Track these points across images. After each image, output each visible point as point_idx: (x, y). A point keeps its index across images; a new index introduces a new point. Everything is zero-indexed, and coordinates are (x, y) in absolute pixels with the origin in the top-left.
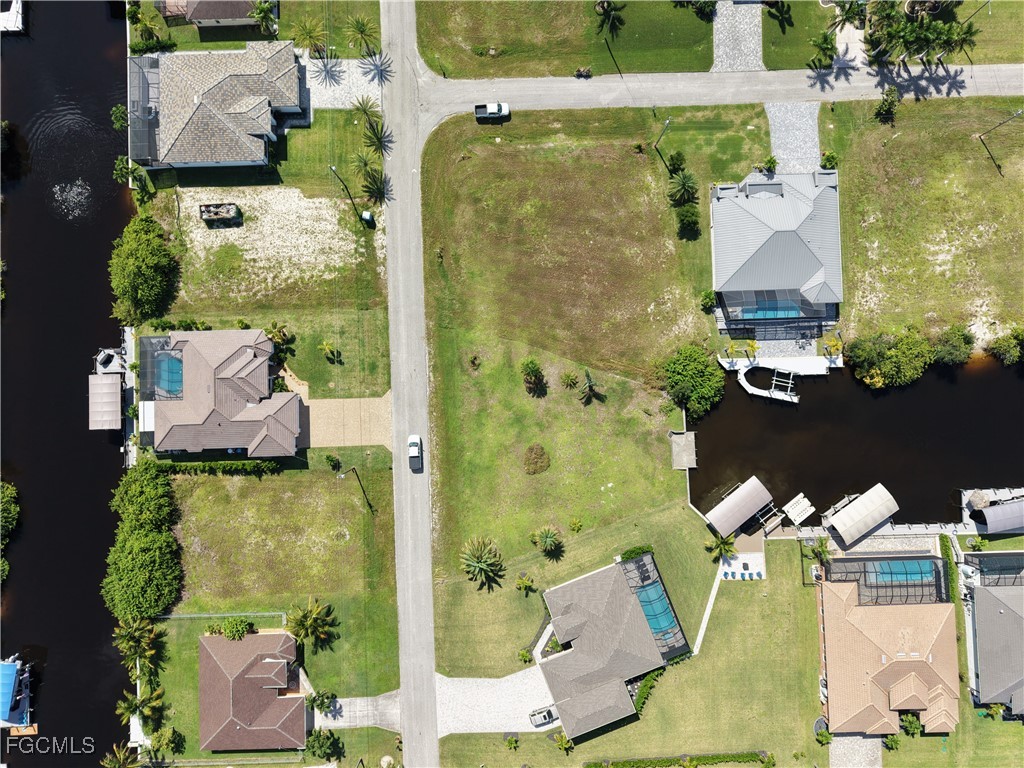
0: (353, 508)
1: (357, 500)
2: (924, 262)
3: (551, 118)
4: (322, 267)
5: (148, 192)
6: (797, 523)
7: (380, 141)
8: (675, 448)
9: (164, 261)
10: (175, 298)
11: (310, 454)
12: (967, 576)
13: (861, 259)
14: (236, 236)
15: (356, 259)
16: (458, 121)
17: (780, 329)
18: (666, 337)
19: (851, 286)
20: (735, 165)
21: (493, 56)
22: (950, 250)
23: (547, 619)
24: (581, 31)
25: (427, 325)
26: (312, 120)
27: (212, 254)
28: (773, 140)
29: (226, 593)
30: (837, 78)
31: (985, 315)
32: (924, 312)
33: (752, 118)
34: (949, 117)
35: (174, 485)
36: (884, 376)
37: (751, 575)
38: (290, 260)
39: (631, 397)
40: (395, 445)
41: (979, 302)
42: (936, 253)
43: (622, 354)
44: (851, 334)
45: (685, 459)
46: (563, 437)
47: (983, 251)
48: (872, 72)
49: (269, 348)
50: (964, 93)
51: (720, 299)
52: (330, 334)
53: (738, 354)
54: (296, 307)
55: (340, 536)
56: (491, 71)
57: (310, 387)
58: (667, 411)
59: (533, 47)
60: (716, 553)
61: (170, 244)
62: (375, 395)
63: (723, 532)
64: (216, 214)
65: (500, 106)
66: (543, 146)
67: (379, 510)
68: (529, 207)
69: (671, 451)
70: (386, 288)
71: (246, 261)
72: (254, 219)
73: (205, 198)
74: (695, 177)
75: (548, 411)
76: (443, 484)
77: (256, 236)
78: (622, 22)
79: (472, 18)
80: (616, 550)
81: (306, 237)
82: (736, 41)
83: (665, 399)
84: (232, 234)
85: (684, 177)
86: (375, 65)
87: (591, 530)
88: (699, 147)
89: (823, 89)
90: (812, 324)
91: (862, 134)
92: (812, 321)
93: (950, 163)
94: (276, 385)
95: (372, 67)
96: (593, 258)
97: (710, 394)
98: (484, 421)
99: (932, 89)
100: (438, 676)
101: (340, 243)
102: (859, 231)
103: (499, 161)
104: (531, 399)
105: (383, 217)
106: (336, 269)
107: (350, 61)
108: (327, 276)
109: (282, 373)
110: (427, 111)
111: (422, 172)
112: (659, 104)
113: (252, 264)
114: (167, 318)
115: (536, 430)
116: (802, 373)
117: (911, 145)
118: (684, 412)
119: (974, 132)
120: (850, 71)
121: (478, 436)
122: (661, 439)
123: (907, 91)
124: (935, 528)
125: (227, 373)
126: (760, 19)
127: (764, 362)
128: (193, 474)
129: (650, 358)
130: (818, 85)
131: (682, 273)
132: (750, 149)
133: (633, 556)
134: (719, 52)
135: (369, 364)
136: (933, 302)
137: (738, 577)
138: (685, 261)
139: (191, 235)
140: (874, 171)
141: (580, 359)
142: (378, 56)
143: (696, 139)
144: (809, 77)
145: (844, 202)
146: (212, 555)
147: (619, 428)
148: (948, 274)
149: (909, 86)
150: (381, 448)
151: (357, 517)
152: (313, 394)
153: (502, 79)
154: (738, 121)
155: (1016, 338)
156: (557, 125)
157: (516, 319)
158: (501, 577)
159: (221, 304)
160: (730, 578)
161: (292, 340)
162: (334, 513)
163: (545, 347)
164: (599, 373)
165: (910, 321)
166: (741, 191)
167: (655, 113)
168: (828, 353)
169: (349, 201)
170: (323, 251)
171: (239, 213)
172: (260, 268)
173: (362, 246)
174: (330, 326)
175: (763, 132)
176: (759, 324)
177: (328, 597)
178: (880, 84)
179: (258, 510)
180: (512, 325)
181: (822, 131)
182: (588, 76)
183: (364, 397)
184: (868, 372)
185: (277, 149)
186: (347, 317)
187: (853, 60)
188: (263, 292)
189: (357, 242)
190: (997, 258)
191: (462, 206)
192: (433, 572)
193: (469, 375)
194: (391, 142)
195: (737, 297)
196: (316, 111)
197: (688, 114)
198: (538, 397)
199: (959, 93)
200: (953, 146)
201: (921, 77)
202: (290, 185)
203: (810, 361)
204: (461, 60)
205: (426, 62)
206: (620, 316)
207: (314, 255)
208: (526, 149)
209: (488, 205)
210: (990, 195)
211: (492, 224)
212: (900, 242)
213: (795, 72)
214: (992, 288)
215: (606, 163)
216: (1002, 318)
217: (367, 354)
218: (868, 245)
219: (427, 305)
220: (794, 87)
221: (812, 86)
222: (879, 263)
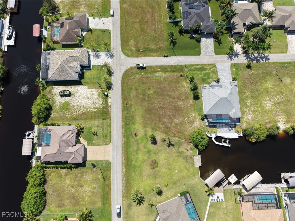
0: (99, 179)
1: (100, 177)
2: (263, 106)
3: (157, 68)
4: (93, 108)
5: (45, 87)
6: (232, 184)
7: (110, 73)
8: (195, 161)
9: (48, 106)
10: (50, 117)
11: (86, 162)
12: (285, 200)
13: (245, 105)
14: (68, 99)
15: (102, 105)
16: (132, 68)
17: (224, 125)
18: (191, 127)
19: (243, 113)
20: (208, 80)
21: (141, 52)
22: (270, 103)
23: (158, 214)
24: (165, 45)
25: (122, 124)
26: (91, 68)
27: (61, 104)
28: (218, 73)
29: (59, 206)
30: (235, 57)
31: (282, 121)
32: (264, 120)
33: (212, 67)
34: (266, 67)
35: (45, 172)
36: (255, 139)
37: (219, 200)
38: (83, 106)
39: (182, 145)
40: (112, 160)
41: (280, 117)
42: (266, 104)
43: (179, 132)
44: (244, 126)
45: (198, 164)
46: (162, 157)
47: (279, 103)
48: (244, 55)
49: (76, 131)
50: (270, 61)
51: (206, 117)
52: (94, 127)
53: (212, 132)
54: (85, 119)
55: (95, 188)
56: (141, 55)
57: (87, 142)
58: (192, 149)
59: (152, 49)
60: (208, 193)
61: (50, 101)
62: (106, 144)
63: (210, 186)
64: (63, 93)
65: (143, 64)
66: (155, 75)
67: (107, 180)
68: (151, 91)
69: (194, 161)
70: (111, 113)
71: (71, 106)
72: (74, 95)
73: (61, 89)
74: (197, 83)
75: (157, 149)
76: (126, 172)
77: (74, 99)
78: (176, 43)
79: (136, 42)
80: (178, 192)
81: (88, 100)
82: (207, 48)
83: (191, 146)
84: (67, 99)
85: (194, 83)
86: (109, 54)
87: (171, 186)
88: (198, 75)
89: (231, 60)
90: (233, 124)
91: (243, 72)
92: (233, 123)
93: (268, 79)
94: (78, 142)
95: (108, 54)
96: (169, 105)
97: (204, 144)
98: (138, 152)
99: (261, 60)
101: (98, 101)
102: (244, 98)
103: (143, 79)
104: (152, 145)
105: (110, 94)
106: (97, 108)
107: (103, 53)
108: (94, 110)
109: (79, 138)
110: (123, 66)
111: (122, 82)
112: (187, 64)
113: (73, 107)
114: (47, 122)
115: (154, 155)
116: (231, 138)
117: (256, 75)
118: (197, 149)
119: (274, 71)
120: (238, 55)
121: (137, 157)
122: (191, 158)
123: (254, 60)
124: (274, 185)
125: (64, 138)
126: (213, 42)
127: (220, 135)
128: (51, 169)
129: (187, 133)
130: (230, 59)
131: (195, 109)
132: (212, 76)
133: (184, 194)
134: (202, 51)
135: (105, 135)
136: (267, 118)
137: (216, 201)
138: (195, 106)
139: (56, 99)
140: (247, 81)
141: (166, 134)
142: (110, 52)
143: (197, 73)
144: (227, 57)
145: (239, 90)
146: (56, 194)
147: (178, 154)
148: (270, 110)
150: (108, 161)
151: (100, 182)
152: (88, 145)
153: (144, 58)
154: (208, 68)
155: (291, 128)
156: (159, 70)
157: (148, 122)
158: (143, 201)
159: (63, 119)
160: (213, 201)
161: (83, 128)
162: (93, 181)
163: (156, 130)
164: (172, 138)
165: (261, 123)
166: (210, 87)
167: (186, 66)
168: (238, 132)
169: (101, 90)
170: (93, 103)
171: (70, 93)
172: (75, 108)
173: (104, 102)
174: (94, 124)
175: (215, 71)
176: (217, 124)
177: (90, 208)
178: (247, 59)
179: (70, 180)
180: (147, 124)
181: (232, 71)
182: (167, 57)
183: (103, 145)
184: (250, 137)
185: (81, 76)
186: (99, 122)
187: (239, 53)
188: (75, 115)
189: (103, 101)
190: (284, 105)
191: (133, 91)
192: (123, 199)
193: (134, 138)
194: (113, 74)
195: (211, 116)
196: (93, 66)
197: (195, 66)
198: (154, 145)
199: (268, 61)
200: (268, 75)
201: (257, 57)
202: (85, 85)
203: (233, 135)
204: (133, 53)
205: (123, 53)
206: (177, 121)
207: (91, 104)
208: (150, 76)
209: (140, 91)
210: (280, 88)
211: (141, 96)
212: (256, 101)
213: (223, 55)
214: (283, 113)
215: (172, 79)
216: (287, 122)
217: (105, 132)
218: (247, 101)
219: (122, 118)
220: (223, 59)
221: (228, 59)
222: (250, 107)
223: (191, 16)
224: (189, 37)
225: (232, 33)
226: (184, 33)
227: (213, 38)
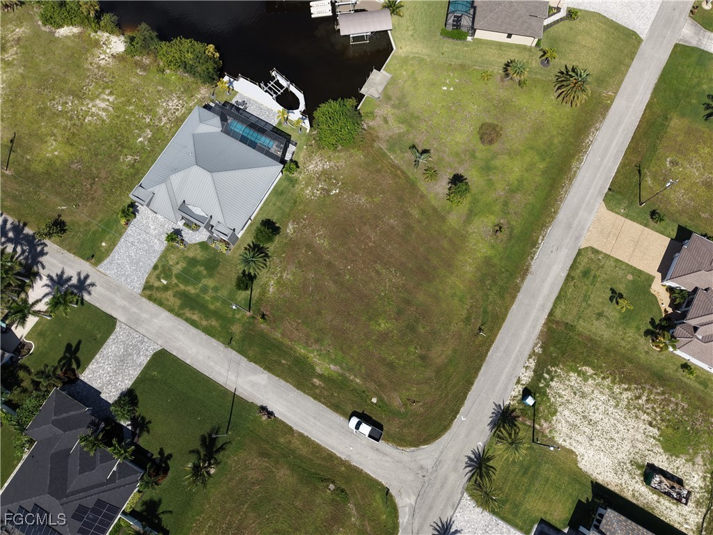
0: (654, 178)
1: (649, 181)
2: (116, 108)
3: (318, 391)
4: (590, 381)
6: (330, 1)
7: (480, 465)
8: (381, 89)
11: (674, 234)
13: (159, 136)
14: (660, 458)
15: (556, 372)
16: (401, 441)
18: (338, 165)
20: (199, 257)
21: (333, 482)
22: (93, 106)
24: (243, 454)
25: (522, 281)
26: (536, 526)
27: (690, 454)
28: (155, 260)
30: (70, 279)
31: (105, 53)
32: (144, 78)
33: (158, 288)
34: (15, 198)
38: (617, 405)
39: (391, 137)
40: (597, 205)
41: (102, 63)
42: (104, 110)
43: (378, 171)
44: (204, 92)
45: (379, 78)
46: (460, 138)
47: (72, 92)
48: (40, 268)
52: (612, 319)
54: (631, 361)
55: (674, 163)
56: (343, 469)
57: (650, 286)
58: (372, 115)
59: (293, 467)
62: (595, 251)
64: (672, 487)
65: (357, 427)
66: (340, 371)
67: (634, 165)
68: (383, 326)
69: (386, 88)
70: (541, 331)
71: (659, 429)
72: (633, 463)
75: (461, 162)
76: (573, 156)
77: (640, 446)
78: (203, 439)
80: (467, 46)
81: (596, 417)
82: (122, 360)
83: (367, 123)
84: (662, 461)
85: (247, 264)
87: (477, 68)
88: (216, 289)
89: (87, 277)
91: (87, 224)
92: (229, 112)
93: (42, 165)
94: (683, 301)
96: (356, 255)
98: (516, 183)
99: (9, 226)
100: (643, 35)
101: (563, 393)
102: (144, 156)
103: (384, 380)
104: (469, 178)
105: (513, 394)
106: (579, 373)
108: (590, 371)
109: (670, 310)
110: (422, 468)
111: (457, 412)
112: (221, 347)
113: (654, 423)
115: (478, 154)
117: (58, 194)
118: (358, 108)
119: (7, 176)
120: (55, 278)
121: (526, 175)
122: (388, 98)
123: (27, 235)
126: (90, 366)
127: (279, 108)
129: (359, 156)
130: (88, 282)
131: (295, 202)
132: (178, 263)
134: (144, 360)
135: (588, 278)
136: (133, 79)
138: (287, 210)
139: (702, 485)
140: (100, 192)
141: (413, 185)
143: (213, 298)
144: (90, 293)
147: (414, 122)
148: (107, 91)
149: (23, 239)
150: (610, 208)
151: (654, 169)
152: (650, 279)
153: (338, 455)
154: (170, 293)
155: (98, 26)
156: (316, 381)
157: (445, 244)
158: (562, 73)
159: (699, 402)
161: (647, 333)
163: (435, 210)
164: (404, 168)
165: (158, 77)
166: (212, 225)
167: (229, 341)
168: (230, 89)
169: (537, 426)
170: (583, 395)
171: (646, 478)
172: (648, 414)
173: (545, 379)
174: (608, 326)
175: (158, 272)
177: (704, 127)
178: (42, 253)
180: (451, 241)
181: (113, 244)
182: (263, 409)
183: (605, 255)
186: (589, 326)
187: (46, 285)
188: (655, 390)
189: (548, 386)
190: (66, 83)
191: (438, 361)
192: (612, 102)
193: (509, 223)
194: (470, 458)
197: (204, 323)
198: (462, 176)
200: (30, 175)
201: (9, 240)
202: (585, 475)
203: (246, 91)
205: (397, 517)
206: (363, 200)
207: (593, 396)
208: (356, 376)
209: (416, 348)
210: (35, 126)
211: (422, 330)
212: (123, 131)
213: (97, 305)
214: (87, 66)
215: (298, 324)
216: (97, 44)
217: (585, 287)
218: (146, 143)
219: (514, 297)
220: (107, 293)
221: (93, 285)
222: (149, 126)
223: (83, 502)
224: (148, 432)
225: (11, 358)
226: (151, 459)
227: (78, 379)
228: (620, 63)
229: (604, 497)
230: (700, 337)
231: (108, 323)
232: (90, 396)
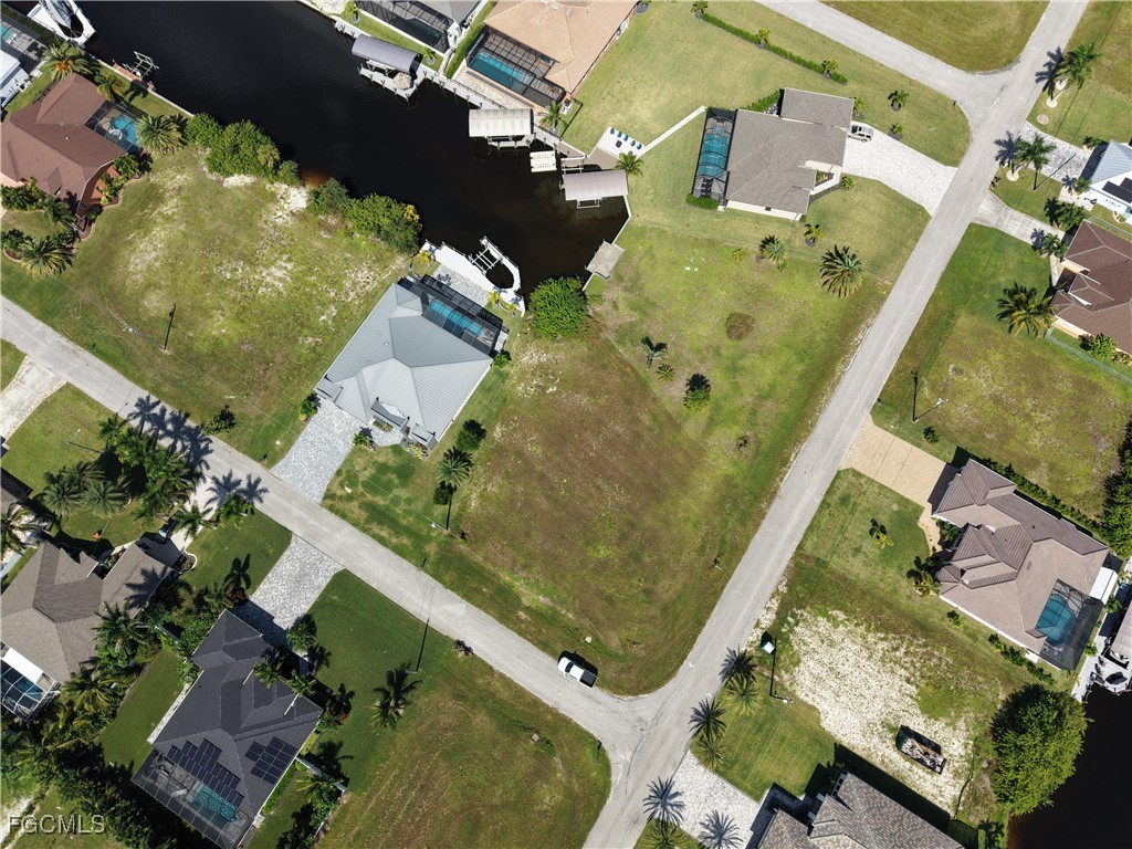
0: (933, 389)
1: (926, 392)
2: (296, 279)
3: (523, 626)
4: (841, 628)
5: (989, 835)
6: (553, 152)
7: (708, 719)
8: (611, 266)
9: (1010, 735)
10: (1013, 696)
11: (950, 458)
12: (457, 36)
13: (345, 314)
14: (915, 720)
15: (802, 615)
16: (617, 688)
18: (556, 357)
20: (390, 463)
21: (537, 732)
22: (268, 275)
23: (813, 199)
24: (435, 696)
25: (769, 506)
26: (768, 791)
27: (951, 717)
28: (338, 465)
29: (1094, 388)
30: (239, 482)
31: (283, 209)
32: (329, 242)
33: (340, 498)
34: (174, 383)
35: (1101, 511)
36: (402, 210)
37: (620, 135)
38: (871, 657)
39: (621, 327)
40: (863, 419)
41: (280, 221)
42: (281, 280)
43: (604, 367)
44: (400, 262)
45: (610, 252)
46: (703, 331)
47: (242, 257)
48: (204, 468)
49: (943, 573)
50: (144, 394)
51: (492, 353)
52: (871, 556)
53: (505, 306)
54: (889, 606)
55: (958, 371)
56: (549, 717)
57: (918, 518)
58: (599, 298)
59: (492, 713)
61: (990, 758)
62: (858, 475)
64: (926, 754)
65: (568, 669)
66: (550, 603)
67: (909, 371)
68: (602, 552)
69: (617, 265)
70: (788, 567)
71: (917, 686)
72: (885, 724)
73: (927, 784)
75: (702, 361)
76: (838, 358)
77: (894, 705)
78: (390, 675)
79: (533, 790)
80: (718, 217)
81: (845, 669)
82: (299, 580)
83: (593, 308)
84: (918, 724)
86: (665, 809)
87: (728, 244)
88: (409, 501)
89: (258, 481)
91: (259, 418)
93: (207, 344)
94: (953, 537)
95: (669, 808)
96: (574, 466)
98: (768, 388)
99: (167, 416)
100: (931, 212)
101: (809, 640)
102: (328, 338)
103: (601, 617)
104: (711, 380)
105: (751, 639)
106: (829, 618)
107: (689, 832)
108: (841, 616)
109: (939, 549)
110: (640, 720)
111: (685, 657)
112: (413, 569)
113: (912, 679)
114: (1033, 680)
115: (723, 351)
116: (464, 257)
117: (226, 380)
118: (583, 289)
119: (166, 356)
120: (221, 480)
121: (780, 378)
122: (619, 278)
123: (189, 429)
124: (449, 86)
125: (1002, 569)
126: (262, 586)
127: (489, 286)
128: (1076, 511)
129: (582, 348)
130: (260, 487)
131: (505, 400)
132: (365, 469)
133: (707, 203)
135: (846, 505)
136: (316, 244)
137: (630, 140)
138: (495, 410)
139: (963, 753)
140: (275, 379)
141: (644, 386)
142: (657, 816)
143: (405, 511)
144: (261, 501)
145: (321, 370)
146: (1091, 428)
147: (649, 310)
148: (285, 257)
149: (184, 433)
150: (878, 423)
151: (933, 378)
152: (918, 510)
153: (545, 701)
154: (355, 504)
155: (276, 174)
156: (522, 614)
157: (680, 458)
158: (831, 254)
159: (966, 657)
160: (637, 144)
161: (911, 574)
162: (954, 395)
163: (669, 416)
164: (635, 364)
165: (345, 241)
167: (422, 563)
168: (431, 259)
169: (776, 678)
170: (832, 644)
171: (899, 742)
172: (905, 669)
173: (789, 623)
174: (865, 564)
175: (341, 478)
177: (998, 329)
178: (207, 451)
179: (1026, 440)
180: (686, 454)
181: (289, 443)
182: (460, 644)
183: (869, 479)
184: (413, 221)
185: (824, 781)
186: (843, 563)
187: (211, 489)
188: (915, 642)
189: (792, 631)
190: (236, 245)
191: (666, 597)
192: (889, 293)
193: (755, 436)
194: (697, 712)
195: (477, 345)
196: (757, 799)
197: (394, 540)
198: (703, 377)
199: (148, 398)
200: (192, 356)
201: (168, 434)
202: (828, 736)
203: (450, 263)
204: (571, 751)
205: (608, 774)
206: (584, 401)
207: (842, 645)
208: (568, 611)
209: (640, 580)
210: (199, 297)
211: (647, 560)
212: (302, 306)
213: (269, 515)
214: (261, 225)
215: (503, 546)
216: (273, 197)
217: (843, 517)
218: (330, 322)
219: (757, 525)
220: (281, 500)
221: (265, 491)
222: (333, 301)
223: (258, 740)
224: (328, 665)
225: (172, 573)
226: (330, 696)
227: (247, 600)
228: (902, 244)
229: (848, 761)
230: (967, 582)
231: (282, 537)
232: (262, 620)
